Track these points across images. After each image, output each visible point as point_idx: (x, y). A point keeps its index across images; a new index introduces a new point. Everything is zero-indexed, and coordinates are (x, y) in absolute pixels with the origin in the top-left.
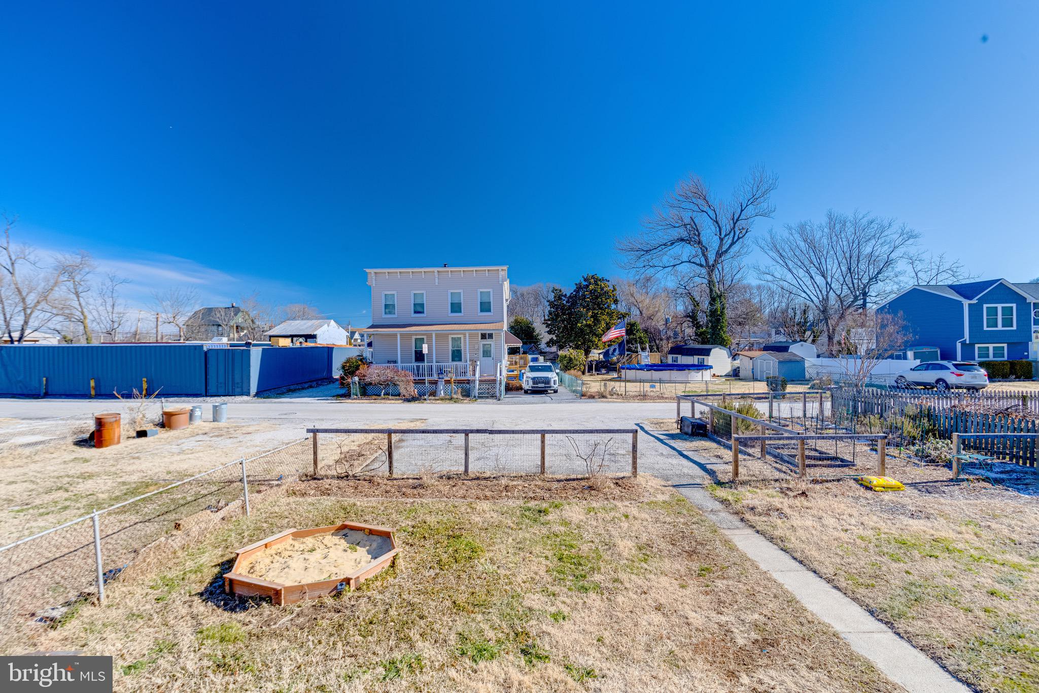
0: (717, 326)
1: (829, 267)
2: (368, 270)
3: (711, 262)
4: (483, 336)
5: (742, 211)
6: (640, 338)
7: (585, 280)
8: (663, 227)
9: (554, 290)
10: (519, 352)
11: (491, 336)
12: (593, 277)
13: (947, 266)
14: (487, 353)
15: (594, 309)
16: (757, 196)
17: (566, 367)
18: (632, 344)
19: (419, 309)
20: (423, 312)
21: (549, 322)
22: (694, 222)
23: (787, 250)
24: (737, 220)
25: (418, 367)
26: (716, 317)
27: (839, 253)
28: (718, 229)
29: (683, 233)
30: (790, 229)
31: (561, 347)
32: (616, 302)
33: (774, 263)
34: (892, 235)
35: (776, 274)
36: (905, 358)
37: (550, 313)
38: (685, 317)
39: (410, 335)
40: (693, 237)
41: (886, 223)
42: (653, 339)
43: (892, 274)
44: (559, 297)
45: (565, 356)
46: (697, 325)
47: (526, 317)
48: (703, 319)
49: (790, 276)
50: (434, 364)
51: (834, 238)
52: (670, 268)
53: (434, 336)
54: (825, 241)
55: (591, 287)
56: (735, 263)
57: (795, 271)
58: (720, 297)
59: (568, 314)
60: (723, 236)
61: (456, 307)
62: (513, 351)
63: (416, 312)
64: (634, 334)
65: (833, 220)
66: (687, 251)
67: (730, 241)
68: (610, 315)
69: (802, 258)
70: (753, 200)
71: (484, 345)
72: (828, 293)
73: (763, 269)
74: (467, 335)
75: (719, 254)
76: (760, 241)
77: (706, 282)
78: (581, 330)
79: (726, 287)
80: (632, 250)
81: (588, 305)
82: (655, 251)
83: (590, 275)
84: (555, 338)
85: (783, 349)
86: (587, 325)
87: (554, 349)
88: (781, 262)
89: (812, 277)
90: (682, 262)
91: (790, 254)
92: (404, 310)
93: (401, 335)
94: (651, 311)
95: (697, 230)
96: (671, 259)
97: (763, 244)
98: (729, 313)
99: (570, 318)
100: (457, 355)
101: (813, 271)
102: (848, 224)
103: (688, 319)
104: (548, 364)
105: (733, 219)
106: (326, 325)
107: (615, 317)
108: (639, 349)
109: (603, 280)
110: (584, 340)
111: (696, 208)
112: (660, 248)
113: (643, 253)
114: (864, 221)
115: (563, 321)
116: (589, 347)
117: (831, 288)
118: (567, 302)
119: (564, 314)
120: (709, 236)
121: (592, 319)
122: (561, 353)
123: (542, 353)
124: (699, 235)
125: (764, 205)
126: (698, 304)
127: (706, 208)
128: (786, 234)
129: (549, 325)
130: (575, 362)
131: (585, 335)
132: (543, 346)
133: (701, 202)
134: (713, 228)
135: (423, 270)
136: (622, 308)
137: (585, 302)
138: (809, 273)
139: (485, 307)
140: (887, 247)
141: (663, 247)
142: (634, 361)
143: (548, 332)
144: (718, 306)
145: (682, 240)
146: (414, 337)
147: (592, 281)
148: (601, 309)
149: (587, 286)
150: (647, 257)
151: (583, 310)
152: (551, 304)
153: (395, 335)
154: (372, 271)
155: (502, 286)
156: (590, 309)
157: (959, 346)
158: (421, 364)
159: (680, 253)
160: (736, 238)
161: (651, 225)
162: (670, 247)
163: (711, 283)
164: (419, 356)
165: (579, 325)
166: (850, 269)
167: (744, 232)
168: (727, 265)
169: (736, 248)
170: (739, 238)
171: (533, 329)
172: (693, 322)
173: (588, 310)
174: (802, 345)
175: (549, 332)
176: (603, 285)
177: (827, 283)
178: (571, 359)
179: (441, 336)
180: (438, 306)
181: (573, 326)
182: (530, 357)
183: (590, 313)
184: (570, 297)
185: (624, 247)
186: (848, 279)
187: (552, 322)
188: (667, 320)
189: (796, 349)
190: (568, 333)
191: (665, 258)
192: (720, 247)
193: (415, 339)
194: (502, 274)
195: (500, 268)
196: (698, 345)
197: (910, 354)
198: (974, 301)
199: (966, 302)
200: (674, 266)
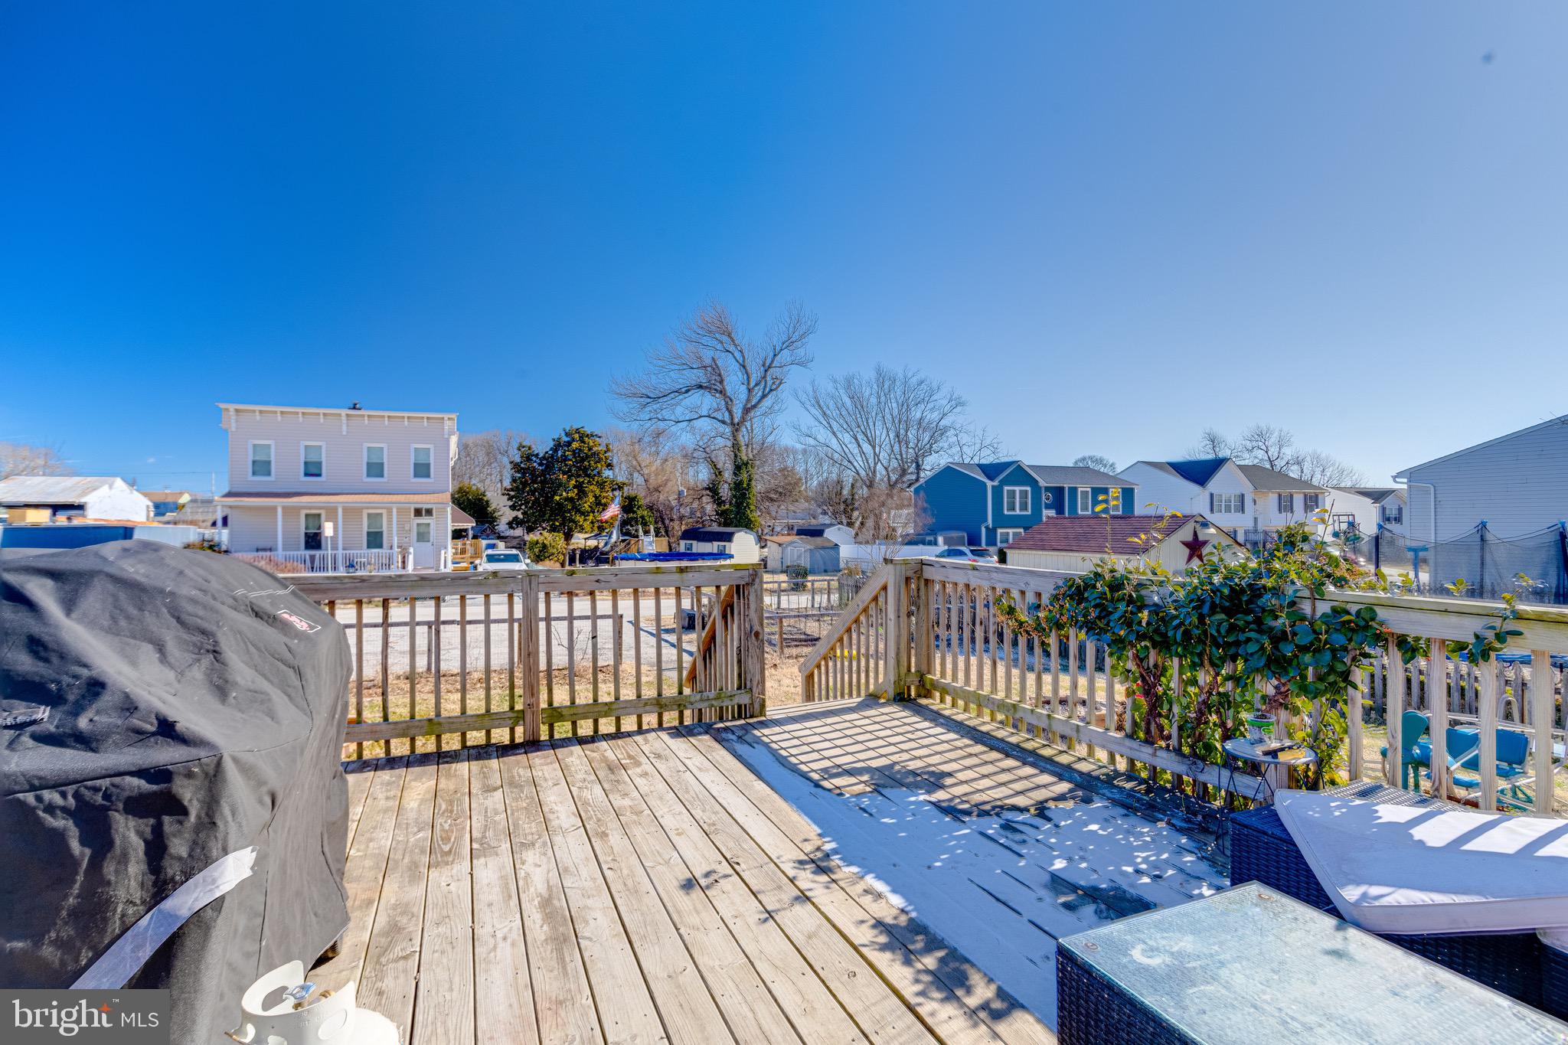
0: (742, 503)
1: (878, 432)
2: (222, 406)
3: (736, 420)
4: (418, 512)
5: (775, 355)
6: (643, 517)
7: (567, 434)
8: (677, 367)
9: (520, 447)
10: (466, 536)
11: (429, 512)
12: (577, 431)
14: (422, 536)
15: (579, 476)
16: (793, 339)
17: (538, 556)
18: (632, 526)
19: (312, 470)
20: (319, 475)
21: (512, 493)
22: (716, 364)
23: (831, 407)
24: (769, 367)
25: (312, 558)
26: (741, 491)
27: (888, 416)
28: (745, 377)
29: (703, 378)
30: (835, 381)
31: (530, 530)
32: (610, 466)
33: (817, 423)
34: (941, 399)
35: (819, 437)
36: (935, 543)
37: (514, 480)
38: (706, 489)
39: (297, 509)
40: (714, 385)
41: (935, 385)
42: (661, 521)
43: (946, 445)
44: (528, 457)
45: (537, 542)
46: (718, 501)
47: (476, 484)
48: (725, 492)
49: (834, 441)
50: (340, 552)
51: (883, 398)
52: (685, 423)
54: (874, 400)
55: (575, 445)
56: (768, 421)
57: (840, 435)
58: (746, 464)
59: (541, 482)
60: (752, 384)
61: (375, 469)
62: (458, 534)
63: (307, 474)
64: (634, 512)
65: (879, 373)
66: (707, 402)
67: (760, 394)
68: (601, 485)
69: (849, 419)
70: (789, 344)
71: (418, 525)
72: (876, 464)
73: (804, 429)
74: (395, 510)
75: (747, 410)
76: (800, 393)
77: (729, 444)
78: (558, 504)
79: (755, 452)
80: (634, 395)
81: (570, 470)
82: (665, 399)
83: (575, 427)
84: (521, 516)
85: (817, 533)
86: (567, 499)
87: (519, 532)
88: (824, 422)
89: (859, 446)
90: (701, 417)
91: (835, 413)
92: (287, 469)
93: (284, 508)
94: (661, 479)
95: (720, 375)
96: (687, 412)
97: (804, 398)
98: (758, 487)
99: (543, 489)
100: (375, 540)
101: (860, 437)
102: (898, 383)
103: (708, 492)
104: (514, 552)
105: (764, 365)
106: (106, 487)
107: (607, 489)
108: (641, 532)
109: (592, 436)
110: (563, 519)
111: (719, 347)
112: (672, 395)
113: (649, 400)
114: (914, 380)
115: (533, 492)
116: (571, 530)
117: (879, 460)
118: (540, 464)
119: (534, 482)
120: (735, 384)
121: (576, 491)
122: (530, 537)
123: (500, 538)
124: (721, 382)
125: (801, 352)
126: (720, 472)
127: (732, 348)
128: (830, 387)
129: (513, 497)
130: (551, 550)
131: (565, 512)
132: (502, 526)
133: (725, 338)
134: (740, 374)
135: (320, 411)
136: (619, 474)
137: (566, 465)
138: (856, 439)
139: (422, 470)
140: (936, 413)
141: (677, 394)
142: (634, 548)
143: (510, 507)
144: (744, 476)
145: (700, 387)
146: (303, 513)
147: (577, 436)
148: (589, 476)
149: (569, 444)
150: (655, 407)
151: (563, 478)
152: (516, 466)
153: (274, 509)
154: (232, 407)
155: (448, 441)
156: (572, 475)
157: (983, 530)
158: (317, 553)
159: (699, 403)
160: (768, 389)
161: (661, 363)
162: (686, 395)
163: (736, 447)
164: (313, 541)
165: (557, 498)
166: (898, 437)
167: (778, 382)
168: (758, 426)
169: (767, 402)
170: (771, 390)
171: (487, 502)
172: (713, 497)
173: (569, 477)
174: (839, 529)
175: (513, 508)
176: (591, 444)
177: (875, 453)
178: (544, 546)
179: (351, 512)
180: (344, 466)
181: (548, 500)
182: (484, 543)
183: (573, 482)
184: (544, 458)
185: (623, 391)
186: (896, 448)
187: (517, 493)
188: (680, 493)
189: (832, 534)
190: (541, 509)
191: (679, 410)
192: (748, 400)
193: (307, 516)
194: (448, 424)
195: (446, 416)
196: (715, 528)
197: (940, 540)
198: (996, 483)
199: (989, 484)
200: (690, 420)
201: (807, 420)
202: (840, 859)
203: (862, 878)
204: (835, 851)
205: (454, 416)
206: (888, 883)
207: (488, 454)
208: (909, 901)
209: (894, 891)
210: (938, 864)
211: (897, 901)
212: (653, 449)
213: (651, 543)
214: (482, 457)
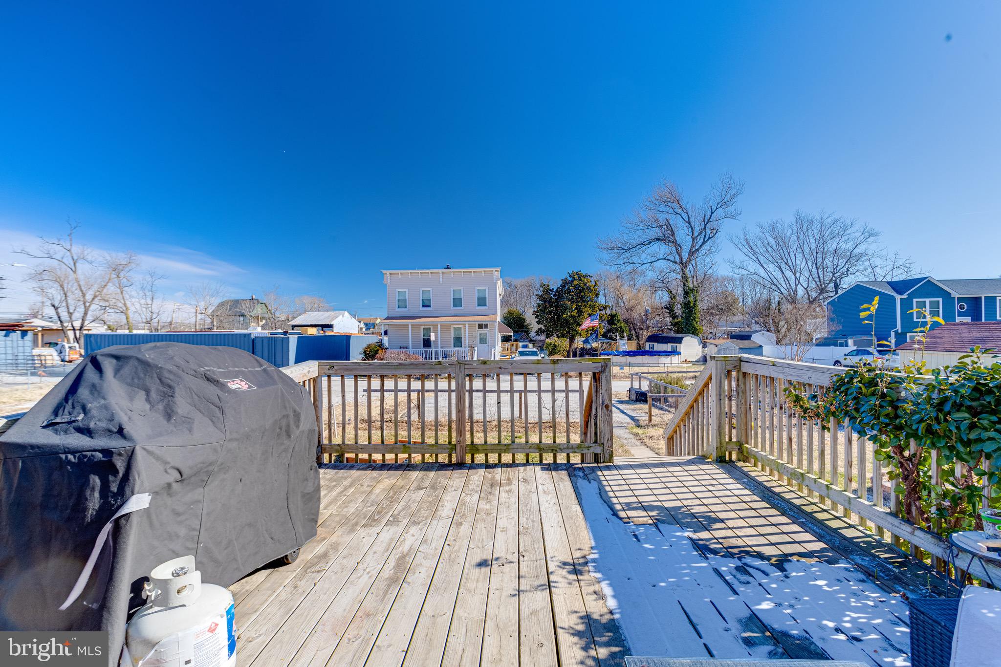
0: (690, 317)
1: (798, 262)
2: (384, 272)
3: (684, 261)
4: (480, 326)
5: (712, 213)
6: (621, 327)
7: (570, 276)
8: (641, 228)
9: (542, 285)
10: (511, 340)
11: (486, 326)
12: (577, 273)
13: (900, 263)
14: (483, 341)
15: (579, 302)
16: (726, 200)
17: (551, 352)
18: (613, 333)
19: (426, 303)
20: (429, 306)
21: (538, 314)
22: (669, 223)
23: (759, 246)
24: (708, 222)
25: (426, 352)
26: (689, 308)
27: (807, 250)
28: (690, 229)
29: (660, 234)
30: (762, 227)
31: (548, 336)
32: (597, 295)
33: (747, 259)
34: (855, 232)
35: (749, 268)
36: (846, 345)
37: (539, 305)
38: (663, 308)
39: (419, 325)
40: (668, 236)
41: (848, 222)
42: (632, 329)
43: (861, 268)
44: (548, 291)
45: (551, 344)
46: (674, 316)
47: (518, 308)
48: (678, 310)
49: (762, 270)
50: (439, 350)
51: (802, 237)
52: (648, 265)
53: (439, 326)
54: (794, 238)
55: (575, 282)
56: (708, 259)
57: (765, 266)
58: (692, 290)
59: (555, 306)
60: (696, 234)
61: (457, 302)
62: (506, 339)
63: (423, 306)
64: (615, 324)
65: (799, 219)
66: (662, 249)
67: (701, 241)
68: (592, 307)
69: (774, 254)
70: (722, 204)
71: (481, 334)
72: (796, 286)
73: (738, 263)
74: (467, 326)
75: (691, 253)
76: (734, 238)
77: (679, 277)
78: (567, 321)
79: (699, 281)
80: (613, 248)
81: (572, 299)
82: (634, 249)
83: (575, 271)
84: (543, 328)
85: (746, 337)
86: (571, 316)
87: (543, 337)
88: (754, 257)
89: (783, 273)
90: (659, 260)
91: (763, 250)
92: (414, 305)
93: (412, 325)
94: (632, 302)
95: (672, 230)
96: (649, 257)
97: (736, 240)
98: (702, 305)
99: (557, 310)
100: (458, 342)
101: (783, 266)
102: (815, 223)
103: (666, 310)
104: (535, 349)
105: (704, 221)
106: (341, 316)
107: (596, 309)
108: (618, 338)
109: (587, 276)
110: (568, 329)
111: (671, 211)
112: (639, 247)
113: (623, 251)
114: (829, 220)
115: (550, 312)
116: (573, 336)
117: (799, 282)
118: (554, 296)
119: (551, 306)
120: (683, 235)
121: (576, 311)
122: (548, 341)
123: (531, 341)
124: (673, 235)
125: (732, 208)
126: (674, 297)
127: (680, 211)
128: (758, 231)
129: (538, 316)
130: (559, 349)
131: (570, 324)
132: (532, 334)
133: (675, 205)
134: (685, 229)
135: (429, 271)
136: (602, 300)
137: (570, 295)
138: (780, 269)
139: (482, 302)
140: (850, 244)
141: (642, 246)
142: (614, 348)
143: (537, 322)
144: (691, 299)
145: (658, 239)
146: (422, 327)
147: (576, 277)
148: (584, 301)
149: (572, 281)
150: (627, 255)
151: (568, 303)
152: (540, 297)
153: (408, 325)
154: (388, 272)
155: (495, 284)
156: (574, 302)
157: (893, 335)
158: (428, 350)
159: (658, 250)
160: (707, 237)
161: (631, 226)
162: (649, 246)
163: (685, 279)
164: (427, 343)
165: (565, 316)
166: (816, 264)
167: (715, 231)
168: (701, 263)
169: (707, 246)
170: (709, 238)
171: (524, 319)
172: (669, 313)
173: (573, 303)
175: (538, 322)
176: (586, 281)
177: (796, 278)
178: (555, 346)
179: (446, 327)
180: (441, 301)
181: (559, 317)
182: (521, 344)
183: (574, 306)
184: (557, 291)
185: (606, 246)
186: (815, 273)
187: (540, 314)
188: (647, 311)
189: (757, 338)
190: (555, 324)
191: (643, 256)
192: (692, 246)
193: (424, 329)
194: (495, 273)
195: (494, 269)
196: (673, 334)
197: (850, 342)
198: (905, 296)
199: (898, 298)
200: (651, 263)
201: (739, 257)
202: (594, 566)
203: (599, 582)
204: (594, 561)
205: (498, 269)
206: (614, 590)
207: (528, 290)
208: (620, 606)
209: (614, 597)
210: (663, 584)
211: (612, 603)
212: (631, 283)
213: (624, 344)
214: (525, 292)
